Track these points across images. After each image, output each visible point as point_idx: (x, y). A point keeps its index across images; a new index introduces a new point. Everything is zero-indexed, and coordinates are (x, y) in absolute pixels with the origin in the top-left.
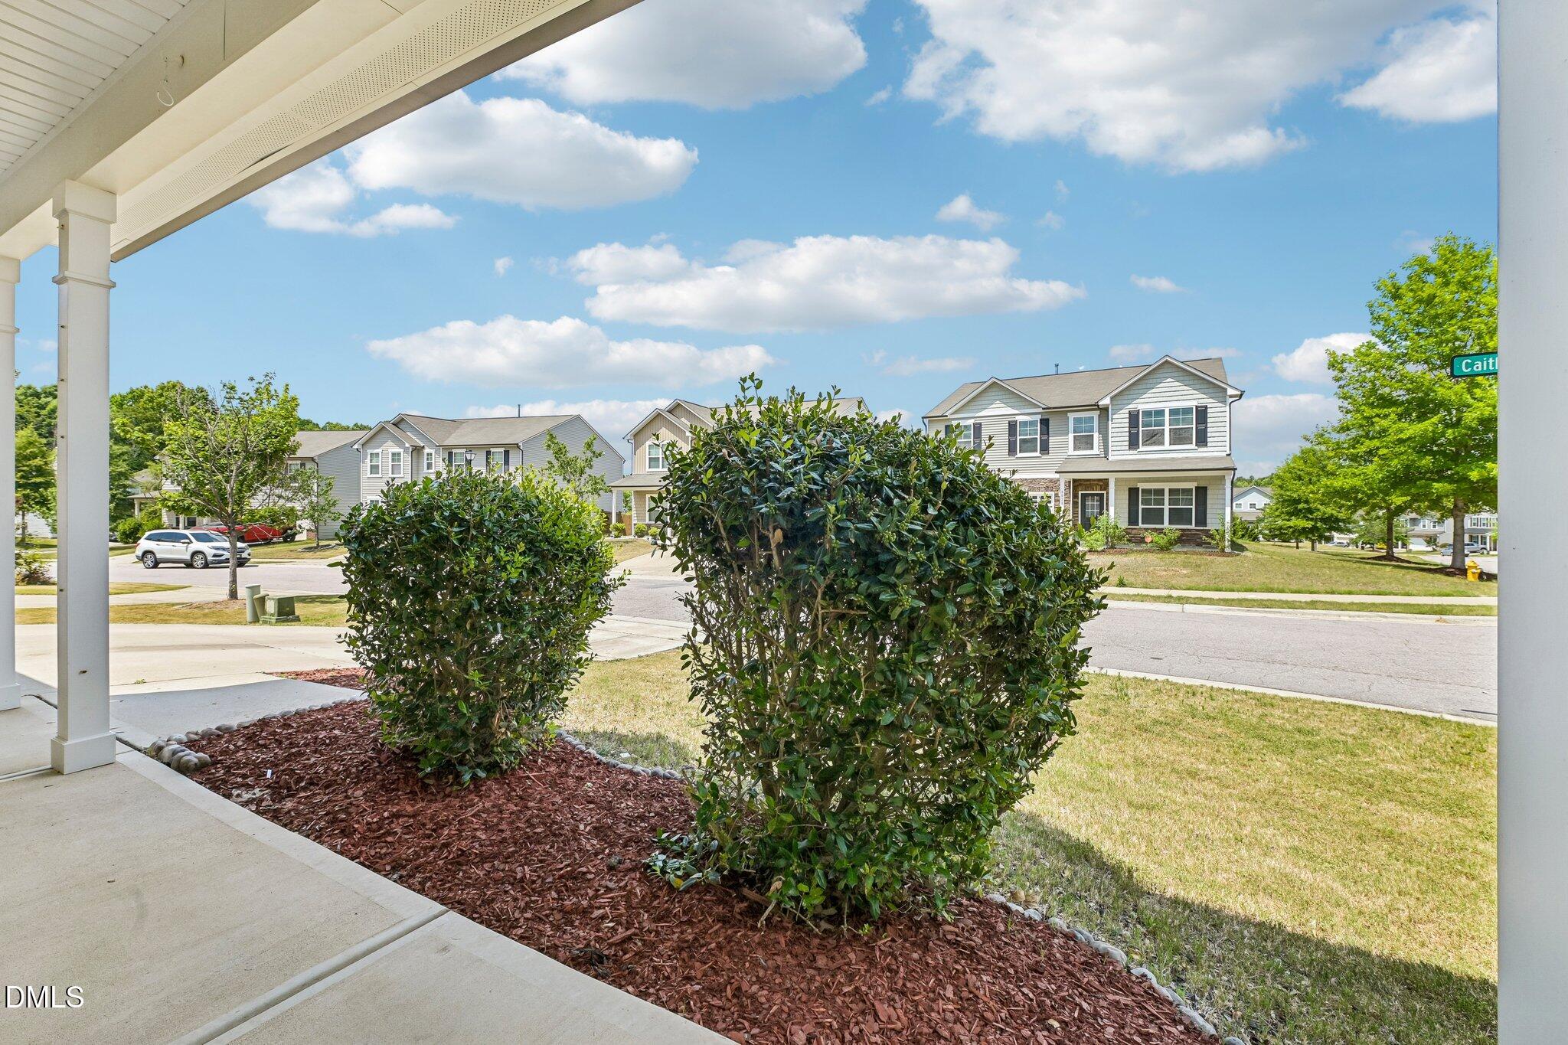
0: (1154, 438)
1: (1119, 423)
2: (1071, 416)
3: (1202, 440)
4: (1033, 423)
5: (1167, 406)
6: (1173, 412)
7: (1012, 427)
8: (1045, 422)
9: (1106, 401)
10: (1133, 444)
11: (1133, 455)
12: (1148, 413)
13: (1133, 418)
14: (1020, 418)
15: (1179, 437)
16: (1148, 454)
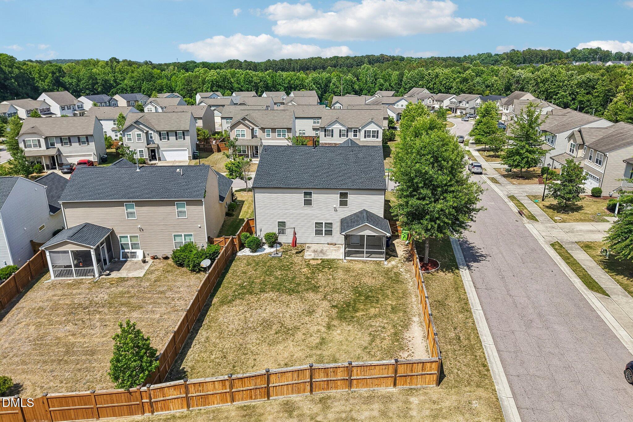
0: (369, 136)
1: (363, 132)
2: (353, 129)
3: (377, 138)
4: (345, 130)
5: (372, 130)
6: (373, 131)
7: (340, 131)
8: (347, 130)
9: (360, 128)
10: (365, 137)
11: (365, 140)
12: (368, 131)
13: (365, 131)
14: (342, 129)
15: (373, 136)
16: (368, 139)
